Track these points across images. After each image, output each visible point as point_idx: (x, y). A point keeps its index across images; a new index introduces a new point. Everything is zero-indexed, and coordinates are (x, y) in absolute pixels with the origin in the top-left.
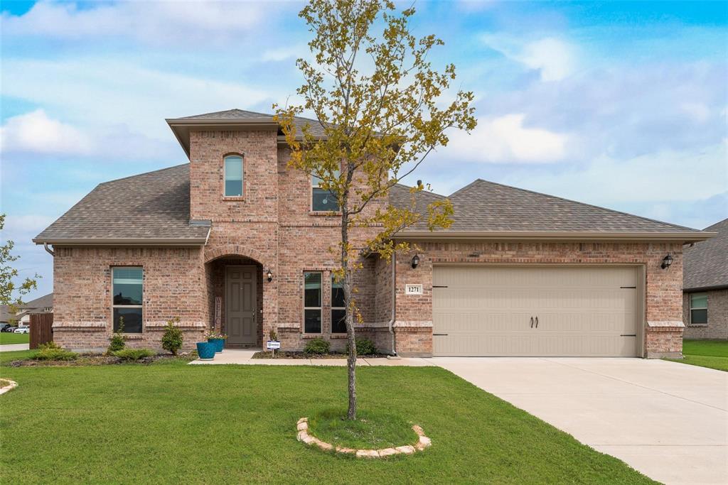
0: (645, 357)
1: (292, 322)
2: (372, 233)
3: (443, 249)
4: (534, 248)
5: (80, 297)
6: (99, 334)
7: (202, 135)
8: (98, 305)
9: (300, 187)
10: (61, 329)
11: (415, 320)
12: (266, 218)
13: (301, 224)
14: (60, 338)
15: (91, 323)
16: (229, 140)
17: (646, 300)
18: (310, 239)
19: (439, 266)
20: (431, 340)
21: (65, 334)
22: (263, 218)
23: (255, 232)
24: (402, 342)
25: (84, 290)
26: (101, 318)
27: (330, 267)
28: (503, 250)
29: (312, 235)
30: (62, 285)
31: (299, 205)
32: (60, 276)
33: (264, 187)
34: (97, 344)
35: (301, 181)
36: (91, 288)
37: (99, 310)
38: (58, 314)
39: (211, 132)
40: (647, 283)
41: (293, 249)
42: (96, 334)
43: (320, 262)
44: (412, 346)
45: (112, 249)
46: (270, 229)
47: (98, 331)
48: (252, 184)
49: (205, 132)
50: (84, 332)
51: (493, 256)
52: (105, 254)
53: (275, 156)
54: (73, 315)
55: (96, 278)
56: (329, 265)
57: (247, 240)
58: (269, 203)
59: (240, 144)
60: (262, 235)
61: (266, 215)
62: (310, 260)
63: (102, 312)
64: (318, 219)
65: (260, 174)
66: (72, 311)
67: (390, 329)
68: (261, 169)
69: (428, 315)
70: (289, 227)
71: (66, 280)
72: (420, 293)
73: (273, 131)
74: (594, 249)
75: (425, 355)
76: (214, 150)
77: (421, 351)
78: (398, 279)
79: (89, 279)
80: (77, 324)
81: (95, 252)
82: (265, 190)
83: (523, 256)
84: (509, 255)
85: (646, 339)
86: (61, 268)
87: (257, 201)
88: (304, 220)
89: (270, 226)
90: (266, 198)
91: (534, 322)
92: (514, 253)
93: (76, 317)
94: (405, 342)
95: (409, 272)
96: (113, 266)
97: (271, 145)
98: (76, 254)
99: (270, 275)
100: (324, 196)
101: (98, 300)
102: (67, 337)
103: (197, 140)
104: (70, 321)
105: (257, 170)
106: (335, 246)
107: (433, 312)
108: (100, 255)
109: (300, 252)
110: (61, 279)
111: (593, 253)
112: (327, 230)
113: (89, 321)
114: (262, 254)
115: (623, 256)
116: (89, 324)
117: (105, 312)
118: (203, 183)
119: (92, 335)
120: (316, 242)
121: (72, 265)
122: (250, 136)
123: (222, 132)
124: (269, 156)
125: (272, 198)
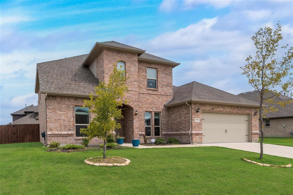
0: (251, 142)
1: (142, 132)
2: (168, 98)
3: (205, 106)
4: (227, 107)
5: (61, 120)
6: (70, 137)
7: (109, 51)
8: (69, 124)
9: (143, 78)
10: (52, 135)
11: (198, 131)
12: (134, 89)
13: (144, 92)
14: (51, 140)
15: (67, 132)
16: (119, 55)
17: (251, 125)
18: (147, 99)
19: (204, 112)
20: (202, 137)
21: (53, 137)
22: (133, 89)
23: (130, 95)
24: (194, 139)
25: (62, 116)
26: (71, 130)
27: (154, 110)
28: (220, 108)
29: (148, 97)
30: (51, 114)
31: (143, 85)
32: (50, 110)
33: (133, 76)
34: (70, 142)
35: (144, 75)
36: (66, 116)
37: (70, 126)
38: (49, 128)
39: (112, 50)
40: (251, 120)
41: (141, 102)
42: (69, 137)
43: (151, 108)
44: (197, 140)
45: (76, 98)
46: (136, 94)
47: (70, 136)
48: (129, 75)
49: (110, 50)
50: (63, 136)
51: (217, 109)
52: (72, 100)
53: (137, 65)
54: (57, 128)
55: (68, 111)
56: (154, 109)
57: (127, 98)
58: (135, 83)
59: (124, 57)
60: (133, 96)
61: (134, 88)
62: (147, 107)
63: (71, 127)
64: (150, 91)
65: (132, 71)
66: (57, 127)
67: (190, 134)
68: (132, 69)
69: (201, 129)
70: (140, 93)
71: (53, 111)
72: (199, 121)
73: (136, 54)
74: (241, 109)
75: (200, 143)
76: (114, 59)
77: (199, 142)
78: (193, 116)
79: (65, 112)
80: (60, 133)
81: (68, 99)
82: (134, 78)
83: (224, 110)
84: (221, 109)
85: (251, 137)
86: (51, 105)
87: (131, 82)
88: (145, 91)
89: (136, 93)
90: (134, 81)
91: (226, 131)
92: (223, 109)
93: (59, 129)
94: (196, 138)
95: (196, 114)
96: (76, 106)
97: (136, 60)
98: (58, 100)
99: (137, 113)
100: (151, 82)
101: (69, 121)
102: (55, 139)
103: (106, 53)
104: (56, 131)
105: (131, 69)
106: (156, 102)
107: (202, 128)
108: (70, 100)
109: (144, 104)
110: (51, 111)
111: (241, 110)
112: (153, 96)
113: (65, 131)
114: (133, 104)
115: (247, 111)
116: (66, 133)
117: (73, 127)
118: (110, 72)
119: (67, 138)
120: (149, 100)
121: (56, 104)
122: (127, 55)
123: (117, 51)
124: (135, 64)
125: (136, 81)
